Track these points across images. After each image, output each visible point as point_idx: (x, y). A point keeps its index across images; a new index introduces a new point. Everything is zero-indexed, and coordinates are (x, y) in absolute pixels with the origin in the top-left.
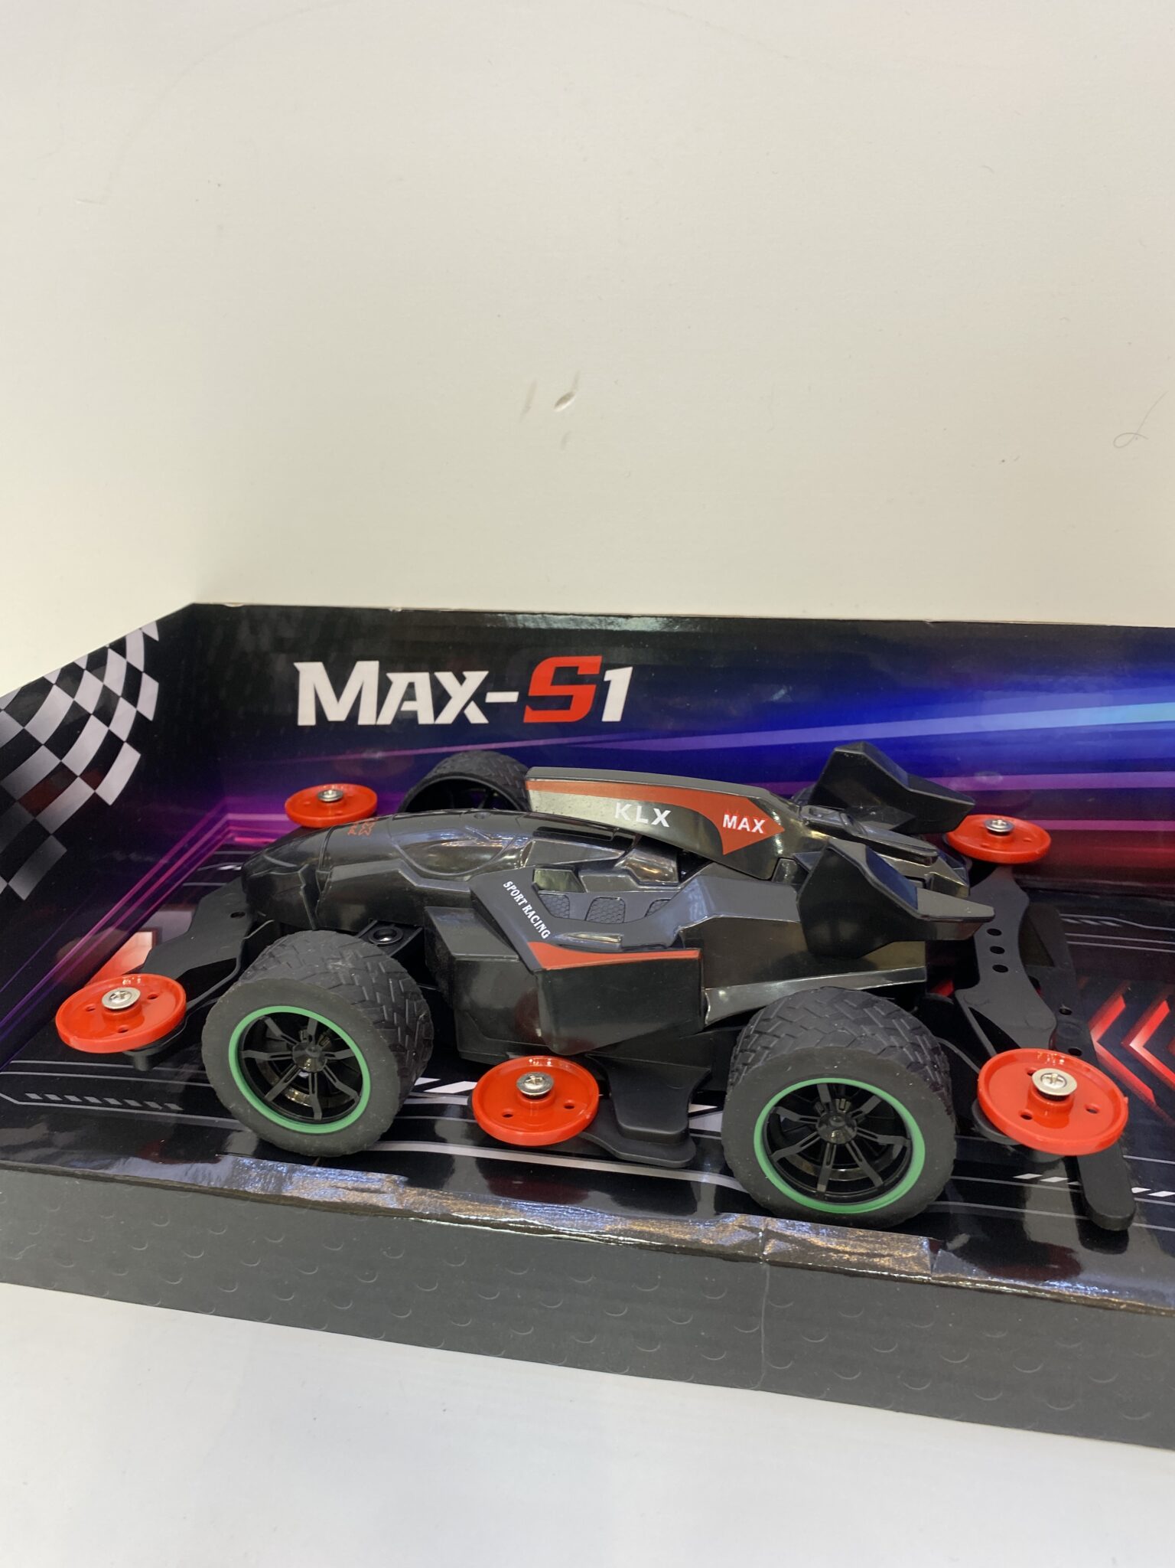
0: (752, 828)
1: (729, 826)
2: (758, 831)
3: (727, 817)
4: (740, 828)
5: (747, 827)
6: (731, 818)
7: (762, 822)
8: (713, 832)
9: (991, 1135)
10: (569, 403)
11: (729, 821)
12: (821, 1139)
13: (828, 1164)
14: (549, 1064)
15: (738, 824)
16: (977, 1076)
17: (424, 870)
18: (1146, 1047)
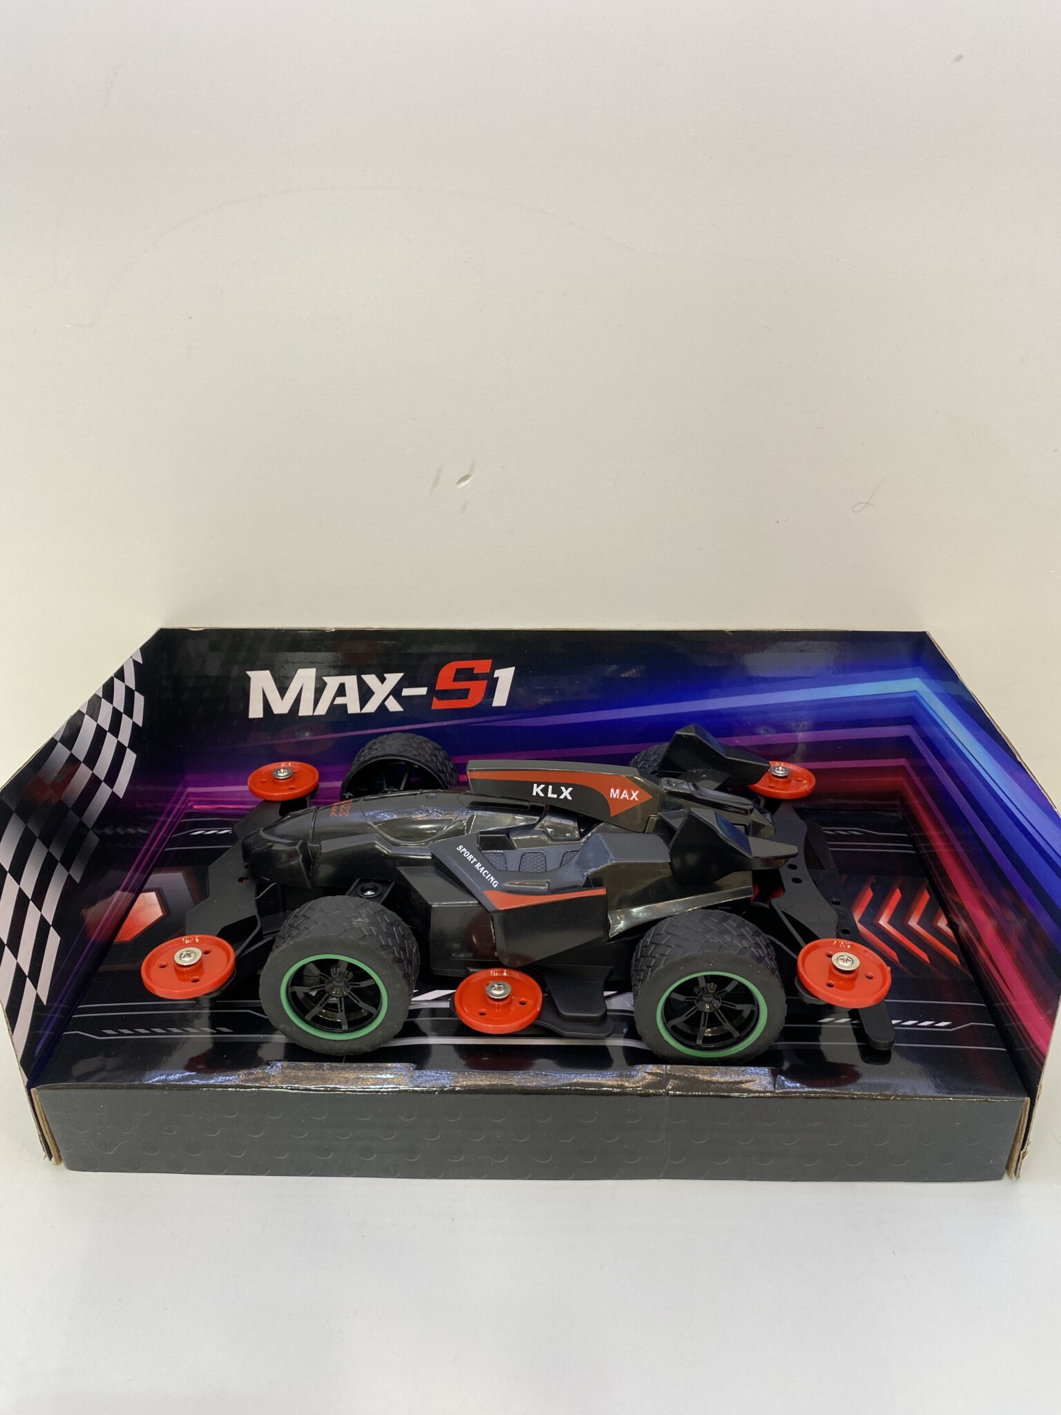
0: (630, 797)
1: (614, 797)
2: (634, 799)
3: (612, 790)
4: (622, 798)
5: (627, 796)
6: (615, 791)
7: (637, 792)
8: (604, 801)
9: (808, 999)
10: (467, 482)
11: (614, 793)
12: (698, 1011)
13: (704, 1026)
14: (505, 974)
15: (620, 795)
16: (795, 961)
17: (392, 839)
18: (890, 923)
